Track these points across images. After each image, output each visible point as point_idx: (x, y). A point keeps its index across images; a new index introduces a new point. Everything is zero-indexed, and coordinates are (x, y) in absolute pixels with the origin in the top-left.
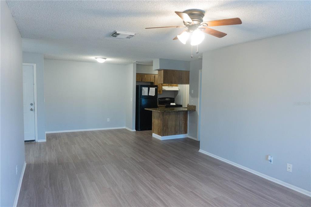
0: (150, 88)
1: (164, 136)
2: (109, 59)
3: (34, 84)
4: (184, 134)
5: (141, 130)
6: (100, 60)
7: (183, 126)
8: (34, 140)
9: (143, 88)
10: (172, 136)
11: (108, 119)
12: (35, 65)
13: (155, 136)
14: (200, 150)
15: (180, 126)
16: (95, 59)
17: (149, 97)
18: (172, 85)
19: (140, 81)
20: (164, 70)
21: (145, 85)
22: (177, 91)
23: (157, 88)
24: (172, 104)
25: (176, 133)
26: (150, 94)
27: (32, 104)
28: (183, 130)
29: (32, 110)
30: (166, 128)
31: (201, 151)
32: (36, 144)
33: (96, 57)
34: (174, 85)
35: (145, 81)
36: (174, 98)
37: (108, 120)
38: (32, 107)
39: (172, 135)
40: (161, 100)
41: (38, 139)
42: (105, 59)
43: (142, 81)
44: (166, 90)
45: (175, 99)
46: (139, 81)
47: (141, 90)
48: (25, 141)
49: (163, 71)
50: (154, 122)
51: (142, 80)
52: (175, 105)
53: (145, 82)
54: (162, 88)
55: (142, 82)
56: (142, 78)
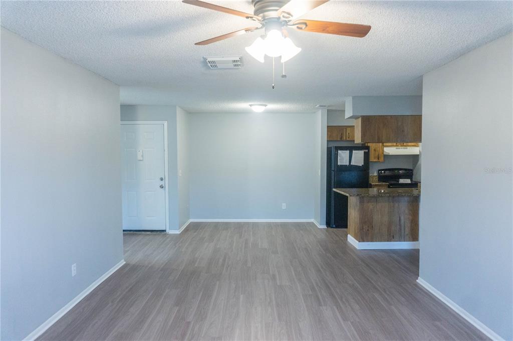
0: (353, 151)
1: (363, 241)
2: (272, 106)
3: (164, 151)
4: (409, 241)
5: (337, 227)
6: (257, 108)
7: (408, 224)
8: (164, 231)
9: (339, 151)
10: (382, 243)
11: (283, 204)
12: (166, 123)
13: (351, 240)
14: (419, 278)
15: (400, 225)
16: (249, 106)
17: (350, 168)
18: (405, 144)
19: (339, 139)
20: (364, 116)
21: (346, 147)
22: (418, 155)
23: (367, 151)
24: (402, 181)
25: (391, 238)
26: (353, 163)
27: (162, 179)
28: (406, 233)
29: (162, 187)
30: (368, 227)
31: (421, 281)
32: (168, 236)
33: (251, 104)
34: (410, 144)
35: (348, 139)
36: (412, 170)
37: (284, 206)
38: (162, 183)
39: (381, 241)
40: (383, 174)
41: (170, 229)
42: (266, 105)
43: (341, 140)
44: (390, 154)
45: (414, 172)
46: (335, 139)
47: (336, 155)
48: (124, 231)
49: (360, 119)
50: (350, 213)
51: (341, 138)
52: (410, 182)
53: (348, 141)
54: (383, 151)
55: (343, 141)
56: (342, 134)
